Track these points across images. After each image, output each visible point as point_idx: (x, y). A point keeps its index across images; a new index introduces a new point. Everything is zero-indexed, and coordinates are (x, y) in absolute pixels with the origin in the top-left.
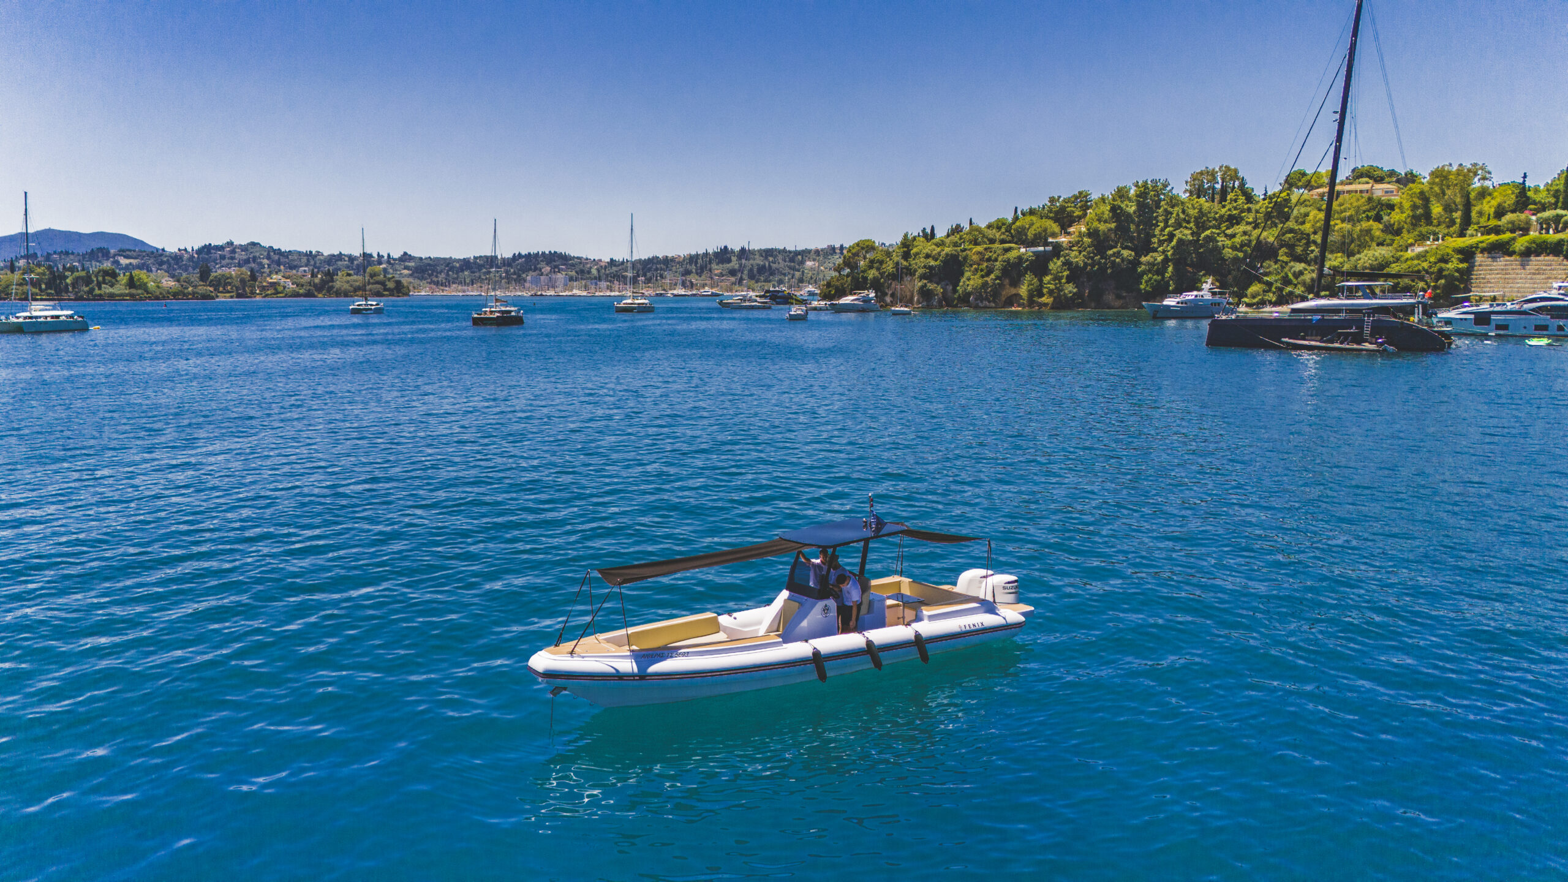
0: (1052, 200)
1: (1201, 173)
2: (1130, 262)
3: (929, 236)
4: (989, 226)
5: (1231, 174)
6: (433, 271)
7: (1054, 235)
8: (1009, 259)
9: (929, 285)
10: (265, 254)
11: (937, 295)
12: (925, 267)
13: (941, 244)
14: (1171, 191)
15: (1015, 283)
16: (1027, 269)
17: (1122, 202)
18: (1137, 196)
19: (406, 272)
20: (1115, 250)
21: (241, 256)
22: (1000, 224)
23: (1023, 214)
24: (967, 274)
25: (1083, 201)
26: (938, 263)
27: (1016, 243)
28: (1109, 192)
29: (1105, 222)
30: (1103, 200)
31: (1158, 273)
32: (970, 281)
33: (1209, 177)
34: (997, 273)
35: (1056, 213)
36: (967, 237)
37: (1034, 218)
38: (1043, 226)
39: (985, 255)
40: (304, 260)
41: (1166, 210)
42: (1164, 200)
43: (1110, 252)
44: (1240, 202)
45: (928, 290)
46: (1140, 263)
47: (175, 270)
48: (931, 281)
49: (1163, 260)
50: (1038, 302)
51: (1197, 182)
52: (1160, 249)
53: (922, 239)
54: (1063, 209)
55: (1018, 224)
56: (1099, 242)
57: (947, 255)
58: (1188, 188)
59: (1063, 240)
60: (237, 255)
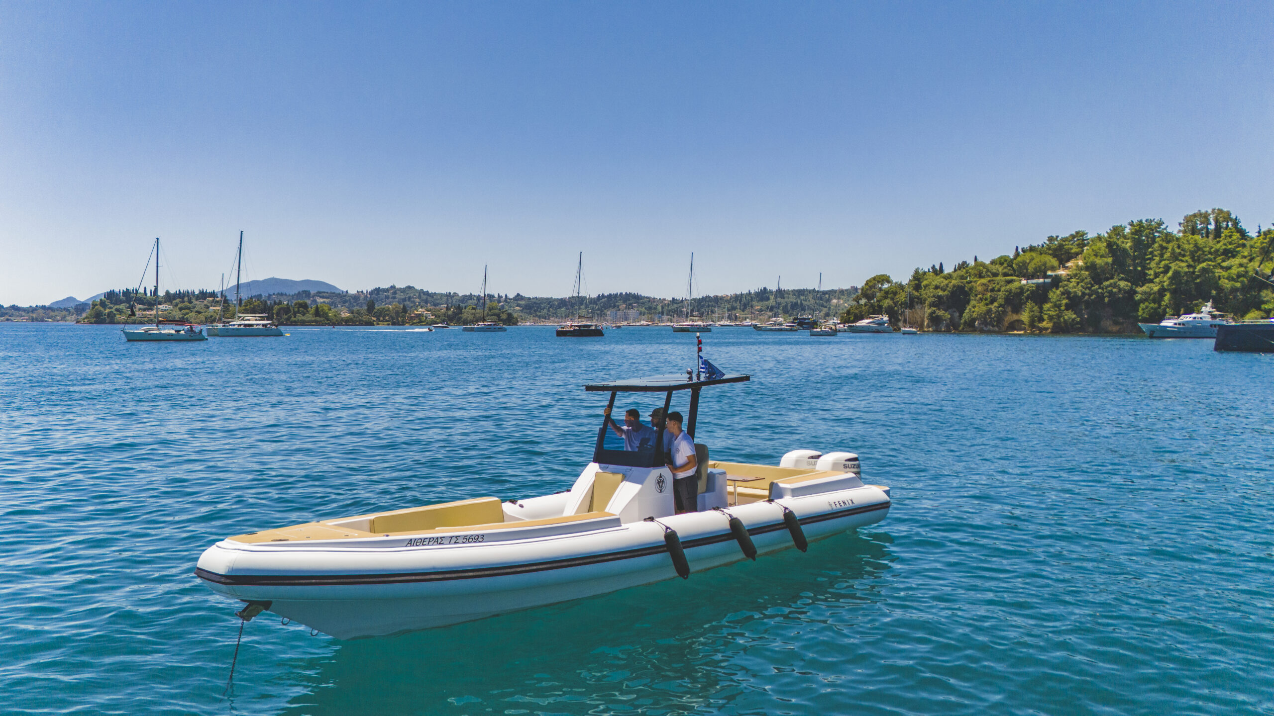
0: (1051, 239)
1: (1195, 215)
2: (1126, 292)
3: (938, 271)
4: (993, 262)
5: (1223, 217)
6: (538, 308)
7: (1053, 269)
8: (1011, 290)
9: (937, 311)
10: (417, 294)
11: (945, 320)
12: (934, 296)
13: (949, 277)
14: (1165, 229)
15: (1017, 310)
16: (1028, 298)
17: (1118, 239)
18: (1132, 233)
19: (518, 308)
20: (1112, 281)
21: (400, 296)
22: (1002, 260)
23: (1023, 251)
24: (973, 303)
25: (1079, 238)
26: (946, 293)
27: (1017, 276)
28: (1104, 231)
29: (1102, 256)
30: (1099, 238)
31: (1154, 301)
32: (975, 308)
33: (1202, 219)
34: (1001, 301)
35: (1055, 250)
36: (972, 272)
37: (1034, 254)
38: (1043, 261)
39: (989, 286)
40: (445, 299)
41: (1161, 246)
42: (1159, 237)
43: (1107, 283)
44: (1234, 238)
45: (937, 316)
46: (1136, 292)
47: (354, 306)
48: (939, 309)
49: (1159, 290)
50: (1038, 327)
51: (1190, 224)
52: (1157, 280)
53: (931, 274)
54: (1061, 246)
55: (1019, 259)
56: (1097, 274)
57: (954, 286)
58: (1182, 228)
59: (1062, 272)
60: (397, 296)
